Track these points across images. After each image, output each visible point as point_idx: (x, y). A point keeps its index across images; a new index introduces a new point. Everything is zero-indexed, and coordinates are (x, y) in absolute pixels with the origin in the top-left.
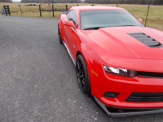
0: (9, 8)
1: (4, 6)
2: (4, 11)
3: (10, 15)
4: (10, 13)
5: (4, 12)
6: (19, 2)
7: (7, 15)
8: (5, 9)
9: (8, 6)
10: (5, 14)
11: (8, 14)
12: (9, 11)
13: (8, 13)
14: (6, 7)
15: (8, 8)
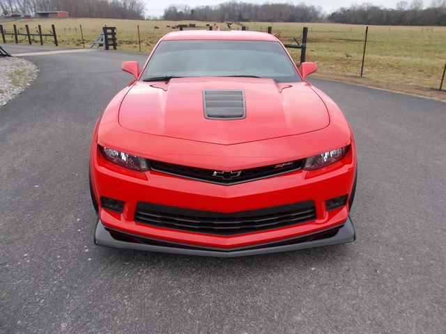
0: (115, 34)
1: (105, 29)
2: (102, 40)
3: (115, 48)
4: (115, 45)
5: (103, 42)
6: (158, 18)
7: (107, 48)
8: (106, 34)
9: (113, 29)
10: (104, 45)
11: (111, 47)
12: (114, 39)
13: (111, 45)
14: (109, 31)
15: (113, 34)
